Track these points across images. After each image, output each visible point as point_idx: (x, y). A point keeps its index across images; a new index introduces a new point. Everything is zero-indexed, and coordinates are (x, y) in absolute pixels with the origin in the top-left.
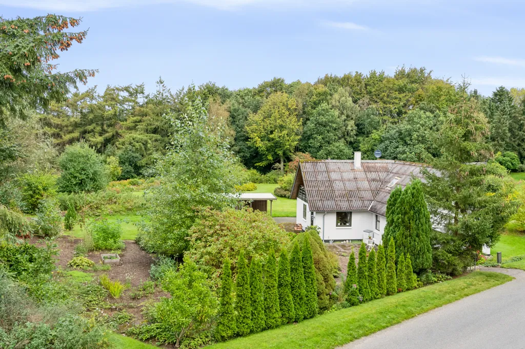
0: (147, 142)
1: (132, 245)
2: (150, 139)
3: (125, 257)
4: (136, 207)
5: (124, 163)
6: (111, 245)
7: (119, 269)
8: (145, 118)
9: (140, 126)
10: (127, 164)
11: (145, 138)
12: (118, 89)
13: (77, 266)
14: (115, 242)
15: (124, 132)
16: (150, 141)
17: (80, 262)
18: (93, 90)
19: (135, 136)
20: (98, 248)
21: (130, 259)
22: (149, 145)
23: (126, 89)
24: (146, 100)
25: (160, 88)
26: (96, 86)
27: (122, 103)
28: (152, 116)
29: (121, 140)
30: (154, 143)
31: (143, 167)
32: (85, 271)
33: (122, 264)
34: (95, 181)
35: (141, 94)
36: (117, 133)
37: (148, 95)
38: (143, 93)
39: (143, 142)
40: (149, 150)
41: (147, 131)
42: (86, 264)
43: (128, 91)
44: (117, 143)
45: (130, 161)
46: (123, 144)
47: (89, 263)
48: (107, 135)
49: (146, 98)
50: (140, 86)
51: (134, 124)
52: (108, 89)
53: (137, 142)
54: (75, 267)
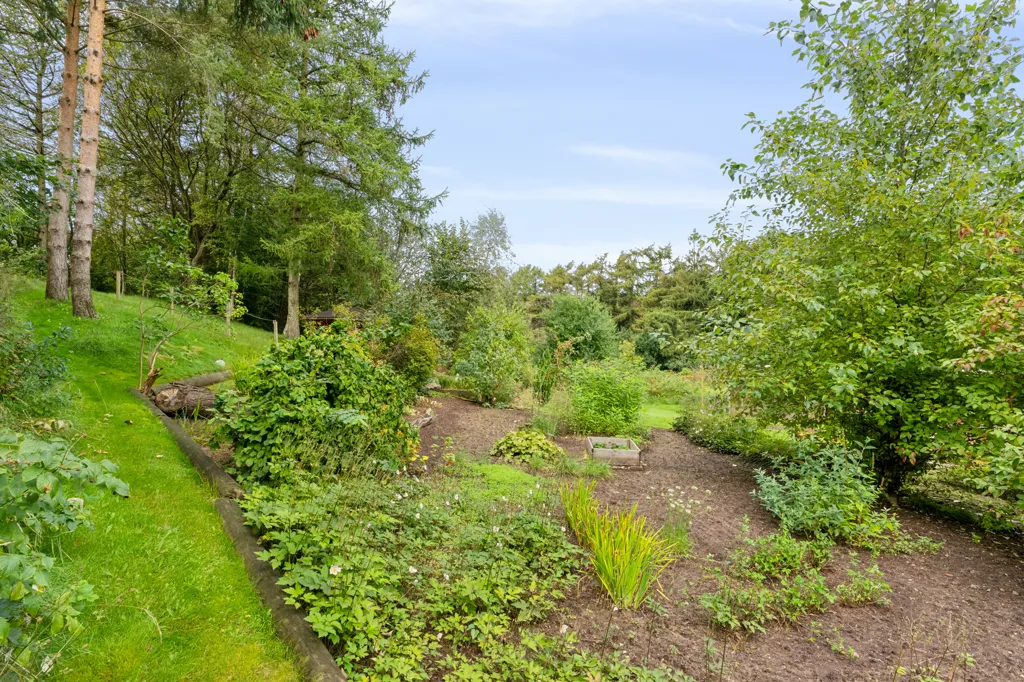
0: (675, 322)
1: (670, 435)
2: (681, 318)
3: (653, 455)
4: (666, 390)
5: (643, 352)
6: (616, 422)
7: (639, 480)
8: (672, 289)
9: (665, 300)
10: (646, 353)
11: (673, 316)
12: (634, 253)
13: (516, 454)
14: (627, 419)
15: (643, 310)
16: (680, 321)
17: (525, 443)
18: (602, 259)
19: (658, 313)
20: (587, 429)
21: (668, 459)
22: (679, 326)
23: (646, 252)
24: (673, 267)
25: (695, 246)
26: (606, 255)
27: (639, 273)
28: (684, 284)
29: (638, 321)
30: (687, 324)
31: (669, 358)
32: (533, 470)
33: (644, 469)
34: (598, 348)
35: (667, 259)
36: (633, 313)
37: (677, 259)
38: (670, 258)
39: (670, 322)
40: (679, 332)
41: (675, 307)
42: (540, 453)
43: (649, 256)
44: (633, 326)
45: (651, 350)
46: (641, 326)
47: (547, 451)
48: (620, 316)
49: (674, 263)
50: (665, 249)
51: (656, 299)
52: (622, 255)
53: (662, 322)
54: (509, 456)
